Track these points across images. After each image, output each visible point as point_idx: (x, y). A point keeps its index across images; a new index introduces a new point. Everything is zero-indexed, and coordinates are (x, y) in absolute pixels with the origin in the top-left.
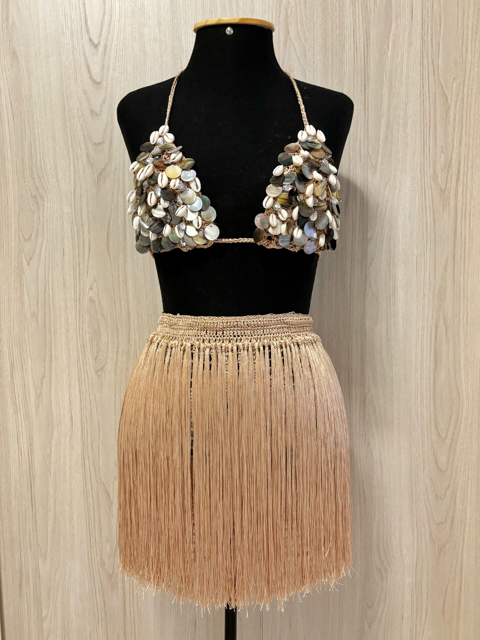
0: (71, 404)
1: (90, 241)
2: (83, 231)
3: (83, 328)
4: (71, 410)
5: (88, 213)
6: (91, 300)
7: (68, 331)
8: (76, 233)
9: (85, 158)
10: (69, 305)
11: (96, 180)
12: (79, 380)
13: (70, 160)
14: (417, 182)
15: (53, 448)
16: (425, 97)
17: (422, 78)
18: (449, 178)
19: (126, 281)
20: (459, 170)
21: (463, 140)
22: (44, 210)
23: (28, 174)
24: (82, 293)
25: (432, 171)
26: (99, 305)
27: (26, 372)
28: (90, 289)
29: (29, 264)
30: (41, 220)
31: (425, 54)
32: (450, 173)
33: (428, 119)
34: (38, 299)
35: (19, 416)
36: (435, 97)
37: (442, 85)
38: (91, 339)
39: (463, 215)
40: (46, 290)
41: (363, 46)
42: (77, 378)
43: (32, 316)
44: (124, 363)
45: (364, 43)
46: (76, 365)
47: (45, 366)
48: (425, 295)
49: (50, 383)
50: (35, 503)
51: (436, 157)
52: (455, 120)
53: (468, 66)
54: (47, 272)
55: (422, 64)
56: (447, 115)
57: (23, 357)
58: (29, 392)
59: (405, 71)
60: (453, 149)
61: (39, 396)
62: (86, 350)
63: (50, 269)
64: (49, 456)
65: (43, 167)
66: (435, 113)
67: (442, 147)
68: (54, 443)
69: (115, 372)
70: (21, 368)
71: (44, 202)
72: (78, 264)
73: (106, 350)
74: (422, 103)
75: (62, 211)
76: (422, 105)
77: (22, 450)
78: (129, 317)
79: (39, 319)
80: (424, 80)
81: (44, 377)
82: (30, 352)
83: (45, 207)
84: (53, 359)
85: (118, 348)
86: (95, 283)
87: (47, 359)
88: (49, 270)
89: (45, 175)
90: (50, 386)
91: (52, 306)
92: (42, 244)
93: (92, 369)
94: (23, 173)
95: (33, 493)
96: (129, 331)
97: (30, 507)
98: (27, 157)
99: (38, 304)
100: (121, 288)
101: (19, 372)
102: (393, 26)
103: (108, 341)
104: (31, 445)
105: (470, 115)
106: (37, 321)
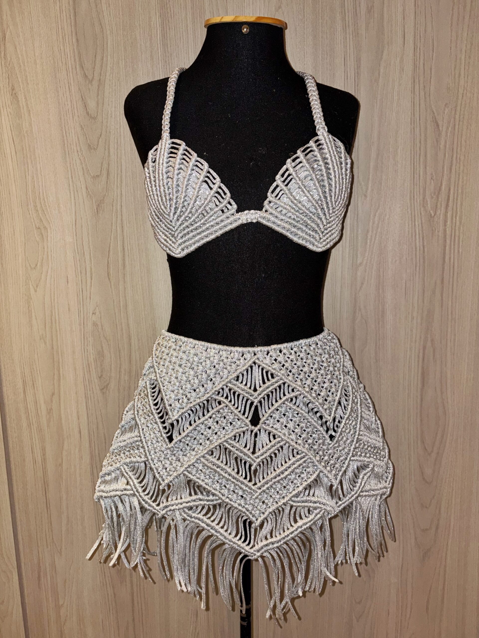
0: (79, 419)
1: (91, 269)
2: (85, 259)
3: (87, 350)
4: (79, 424)
5: (89, 243)
6: (95, 324)
7: (74, 352)
8: (78, 262)
9: (84, 190)
10: (74, 328)
11: (96, 211)
12: (86, 396)
13: (70, 192)
14: (407, 208)
15: (64, 458)
16: (416, 124)
17: (413, 105)
18: (439, 204)
19: (126, 306)
20: (449, 197)
21: (454, 167)
22: (47, 240)
23: (32, 206)
24: (86, 318)
25: (421, 197)
26: (102, 329)
27: (37, 390)
28: (93, 314)
29: (36, 291)
30: (46, 249)
31: (417, 80)
32: (440, 199)
33: (418, 145)
34: (45, 324)
35: (32, 429)
36: (426, 123)
37: (433, 112)
38: (95, 359)
39: (453, 240)
40: (52, 315)
41: (353, 74)
42: (84, 395)
43: (40, 339)
44: (126, 381)
45: (354, 70)
46: (83, 384)
47: (54, 384)
48: (413, 318)
49: (60, 400)
50: (50, 506)
51: (426, 183)
52: (445, 146)
53: (461, 91)
54: (52, 298)
55: (413, 92)
56: (437, 141)
57: (33, 376)
58: (40, 408)
59: (396, 98)
60: (443, 175)
61: (49, 411)
62: (91, 370)
63: (56, 295)
64: (61, 465)
65: (46, 200)
66: (426, 141)
67: (432, 174)
68: (64, 453)
69: (119, 390)
70: (33, 386)
71: (48, 232)
72: (81, 291)
73: (109, 370)
74: (413, 130)
75: (65, 241)
76: (413, 132)
77: (36, 459)
78: (130, 339)
79: (47, 342)
80: (415, 107)
81: (53, 394)
82: (40, 371)
83: (49, 237)
84: (61, 378)
85: (120, 368)
86: (97, 308)
87: (56, 377)
88: (54, 296)
89: (48, 207)
90: (60, 402)
91: (58, 330)
92: (47, 272)
93: (98, 388)
94: (28, 205)
95: (47, 498)
96: (131, 352)
97: (45, 509)
98: (30, 190)
99: (45, 328)
100: (122, 312)
101: (31, 389)
102: (385, 52)
103: (111, 361)
104: (44, 455)
105: (461, 141)
106: (45, 343)
